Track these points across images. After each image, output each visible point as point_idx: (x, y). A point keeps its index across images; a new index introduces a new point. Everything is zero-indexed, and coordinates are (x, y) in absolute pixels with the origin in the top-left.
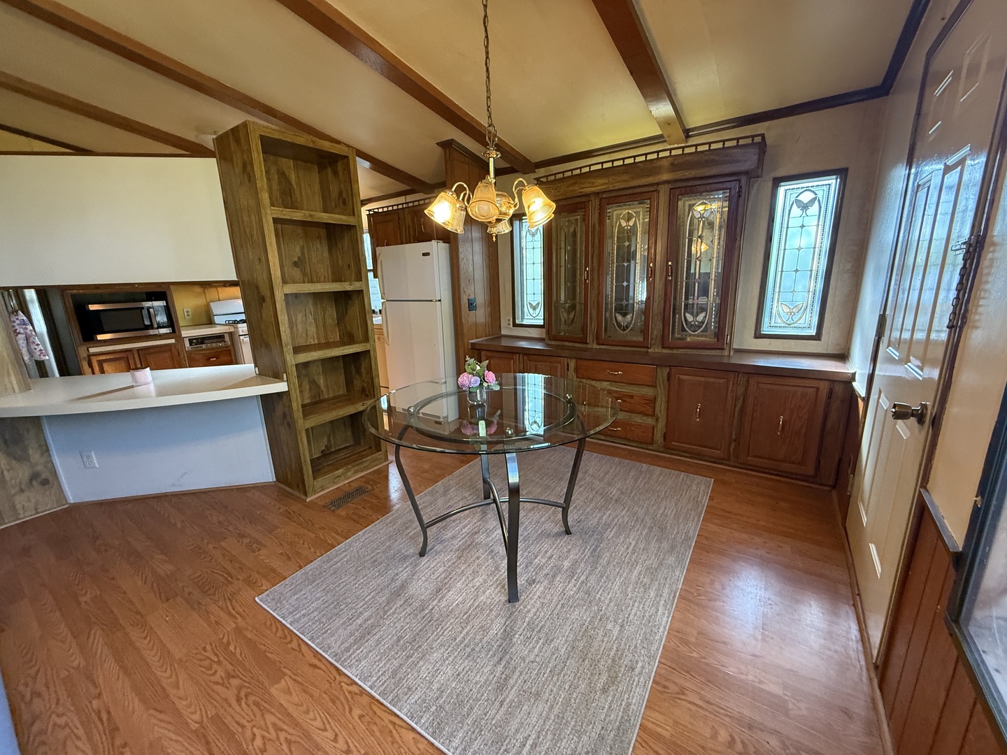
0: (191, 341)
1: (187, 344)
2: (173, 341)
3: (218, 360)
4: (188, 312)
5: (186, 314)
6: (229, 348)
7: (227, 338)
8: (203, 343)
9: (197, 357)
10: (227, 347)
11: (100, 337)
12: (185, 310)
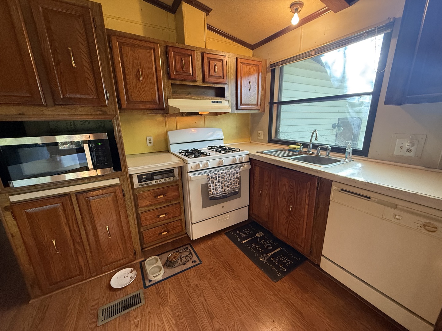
0: (140, 178)
1: (135, 180)
2: (117, 181)
3: (166, 197)
4: (150, 140)
5: (148, 141)
6: (178, 183)
7: (176, 173)
8: (152, 179)
9: (145, 194)
10: (176, 181)
11: (17, 184)
12: (148, 138)
